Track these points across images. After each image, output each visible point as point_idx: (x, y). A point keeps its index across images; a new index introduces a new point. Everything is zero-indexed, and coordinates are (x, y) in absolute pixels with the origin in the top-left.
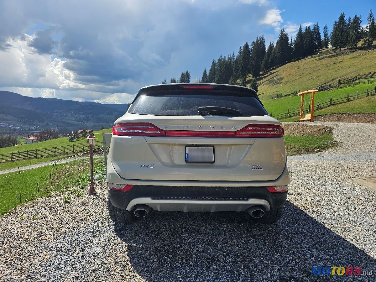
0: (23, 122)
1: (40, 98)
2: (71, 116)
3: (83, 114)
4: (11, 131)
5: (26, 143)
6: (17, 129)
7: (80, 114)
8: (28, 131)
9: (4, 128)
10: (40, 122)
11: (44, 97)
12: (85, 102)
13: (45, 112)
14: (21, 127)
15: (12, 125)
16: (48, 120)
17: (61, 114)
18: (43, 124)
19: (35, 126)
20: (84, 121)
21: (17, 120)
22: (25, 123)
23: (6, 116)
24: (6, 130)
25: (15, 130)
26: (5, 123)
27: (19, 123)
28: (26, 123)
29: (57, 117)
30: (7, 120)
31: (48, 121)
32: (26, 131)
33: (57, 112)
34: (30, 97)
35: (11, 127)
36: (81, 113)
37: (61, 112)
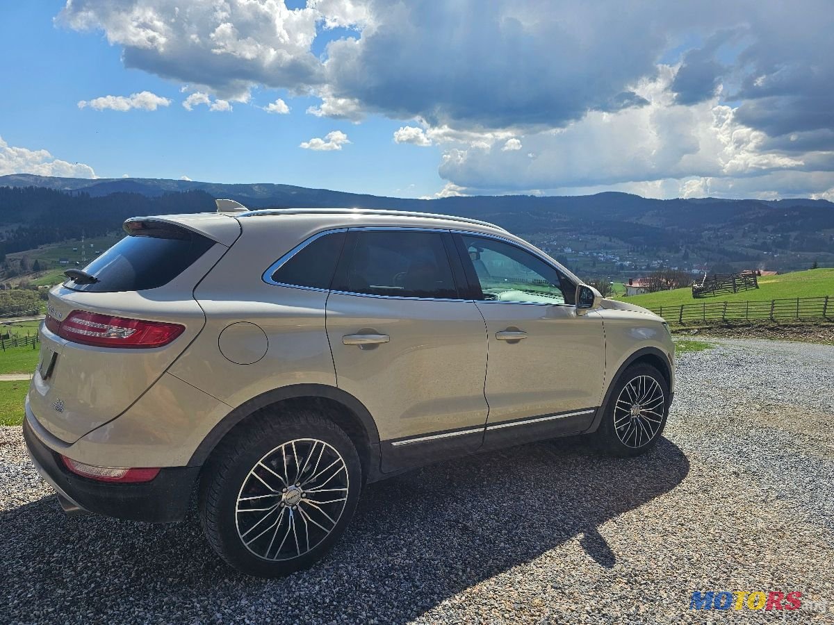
0: (638, 251)
1: (678, 199)
2: (743, 237)
3: (775, 231)
4: (615, 269)
5: (624, 296)
6: (625, 266)
7: (766, 231)
8: (645, 269)
9: (603, 262)
10: (670, 252)
11: (685, 197)
12: (784, 200)
13: (683, 230)
14: (634, 261)
15: (618, 258)
16: (688, 247)
17: (719, 233)
18: (677, 255)
19: (660, 259)
20: (774, 249)
21: (628, 248)
22: (641, 254)
23: (610, 241)
24: (606, 268)
25: (622, 267)
26: (607, 253)
27: (630, 253)
28: (643, 254)
29: (709, 238)
30: (610, 248)
31: (688, 250)
32: (641, 269)
33: (710, 229)
34: (658, 199)
35: (616, 262)
36: (770, 228)
37: (719, 229)
